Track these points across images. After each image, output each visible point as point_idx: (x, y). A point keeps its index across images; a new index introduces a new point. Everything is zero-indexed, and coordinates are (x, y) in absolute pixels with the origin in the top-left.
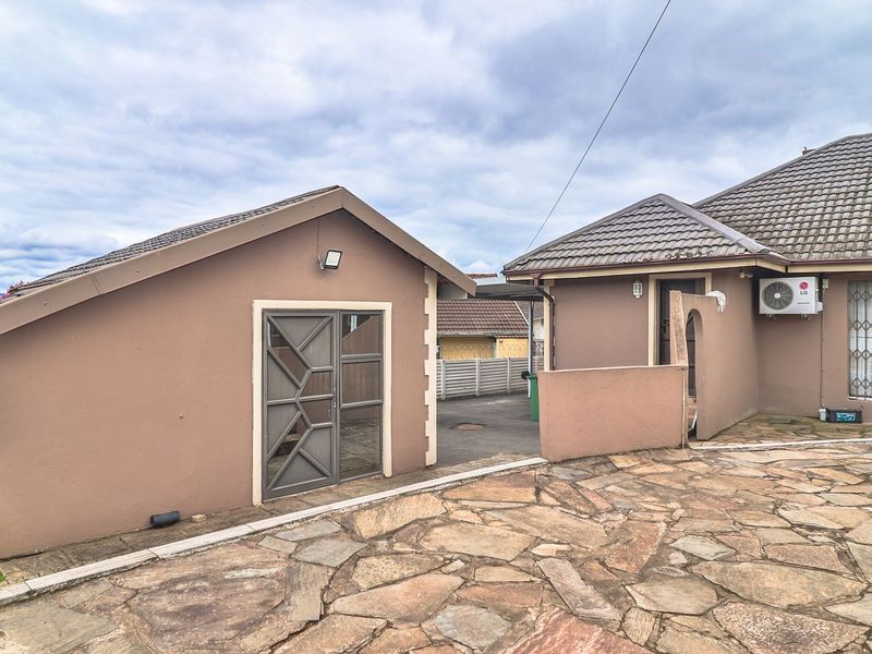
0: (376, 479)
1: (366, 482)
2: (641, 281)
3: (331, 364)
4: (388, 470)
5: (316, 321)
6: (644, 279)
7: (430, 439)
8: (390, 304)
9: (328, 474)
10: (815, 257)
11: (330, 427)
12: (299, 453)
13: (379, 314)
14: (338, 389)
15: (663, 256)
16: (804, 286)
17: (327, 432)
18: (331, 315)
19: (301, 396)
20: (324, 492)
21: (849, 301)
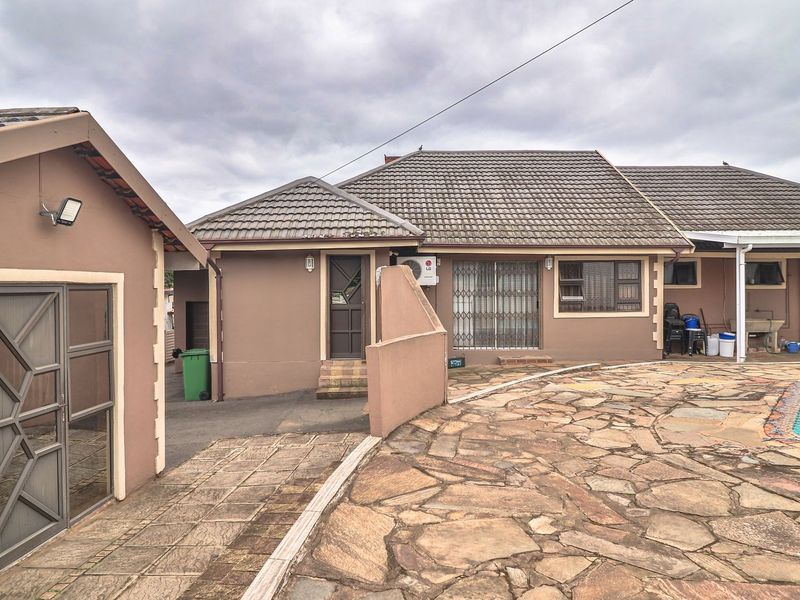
0: (109, 506)
1: (98, 514)
2: (313, 255)
3: (57, 360)
4: (120, 491)
5: (37, 299)
6: (316, 254)
7: (159, 441)
8: (122, 275)
9: (57, 517)
10: (437, 241)
11: (57, 451)
12: (21, 499)
13: (108, 289)
14: (66, 394)
15: (341, 234)
16: (428, 263)
17: (53, 459)
18: (56, 290)
19: (22, 412)
20: (54, 545)
21: (453, 276)
